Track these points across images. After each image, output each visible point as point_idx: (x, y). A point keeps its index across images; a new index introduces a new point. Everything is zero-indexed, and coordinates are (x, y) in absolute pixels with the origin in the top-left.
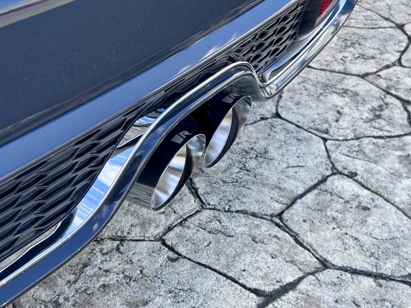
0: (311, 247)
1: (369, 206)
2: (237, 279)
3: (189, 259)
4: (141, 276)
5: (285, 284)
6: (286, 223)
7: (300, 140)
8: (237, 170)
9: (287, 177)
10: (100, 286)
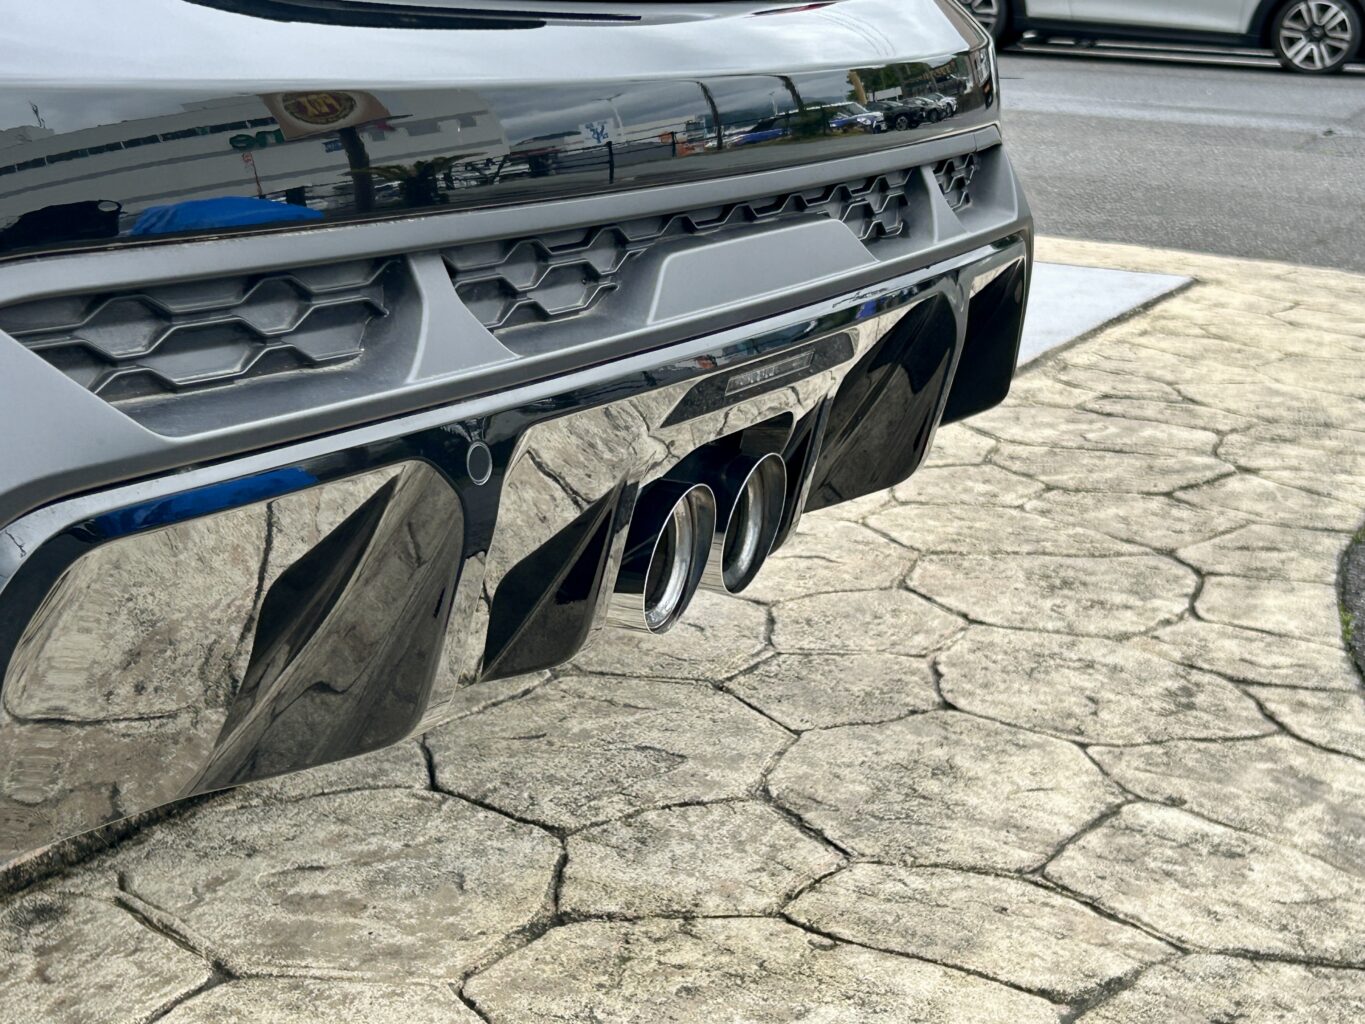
0: (1139, 920)
1: (1239, 850)
2: (991, 975)
3: (861, 945)
4: (764, 973)
5: (1107, 979)
6: (1060, 883)
7: (1024, 746)
8: (902, 797)
9: (1024, 807)
10: (679, 991)
